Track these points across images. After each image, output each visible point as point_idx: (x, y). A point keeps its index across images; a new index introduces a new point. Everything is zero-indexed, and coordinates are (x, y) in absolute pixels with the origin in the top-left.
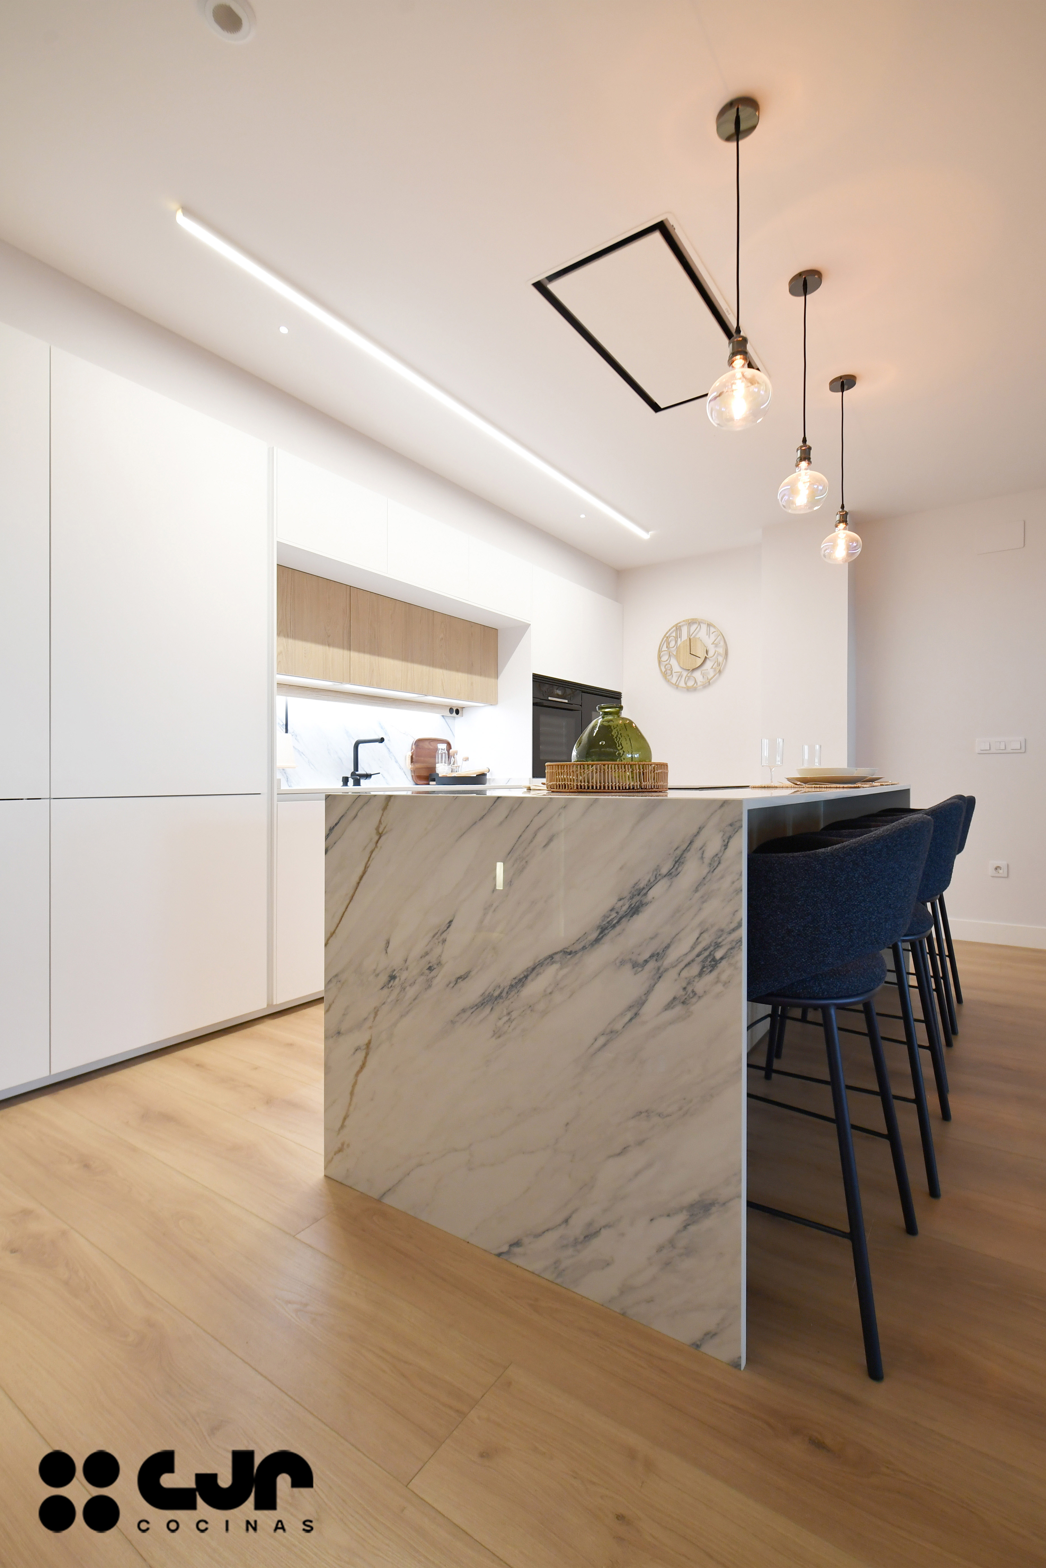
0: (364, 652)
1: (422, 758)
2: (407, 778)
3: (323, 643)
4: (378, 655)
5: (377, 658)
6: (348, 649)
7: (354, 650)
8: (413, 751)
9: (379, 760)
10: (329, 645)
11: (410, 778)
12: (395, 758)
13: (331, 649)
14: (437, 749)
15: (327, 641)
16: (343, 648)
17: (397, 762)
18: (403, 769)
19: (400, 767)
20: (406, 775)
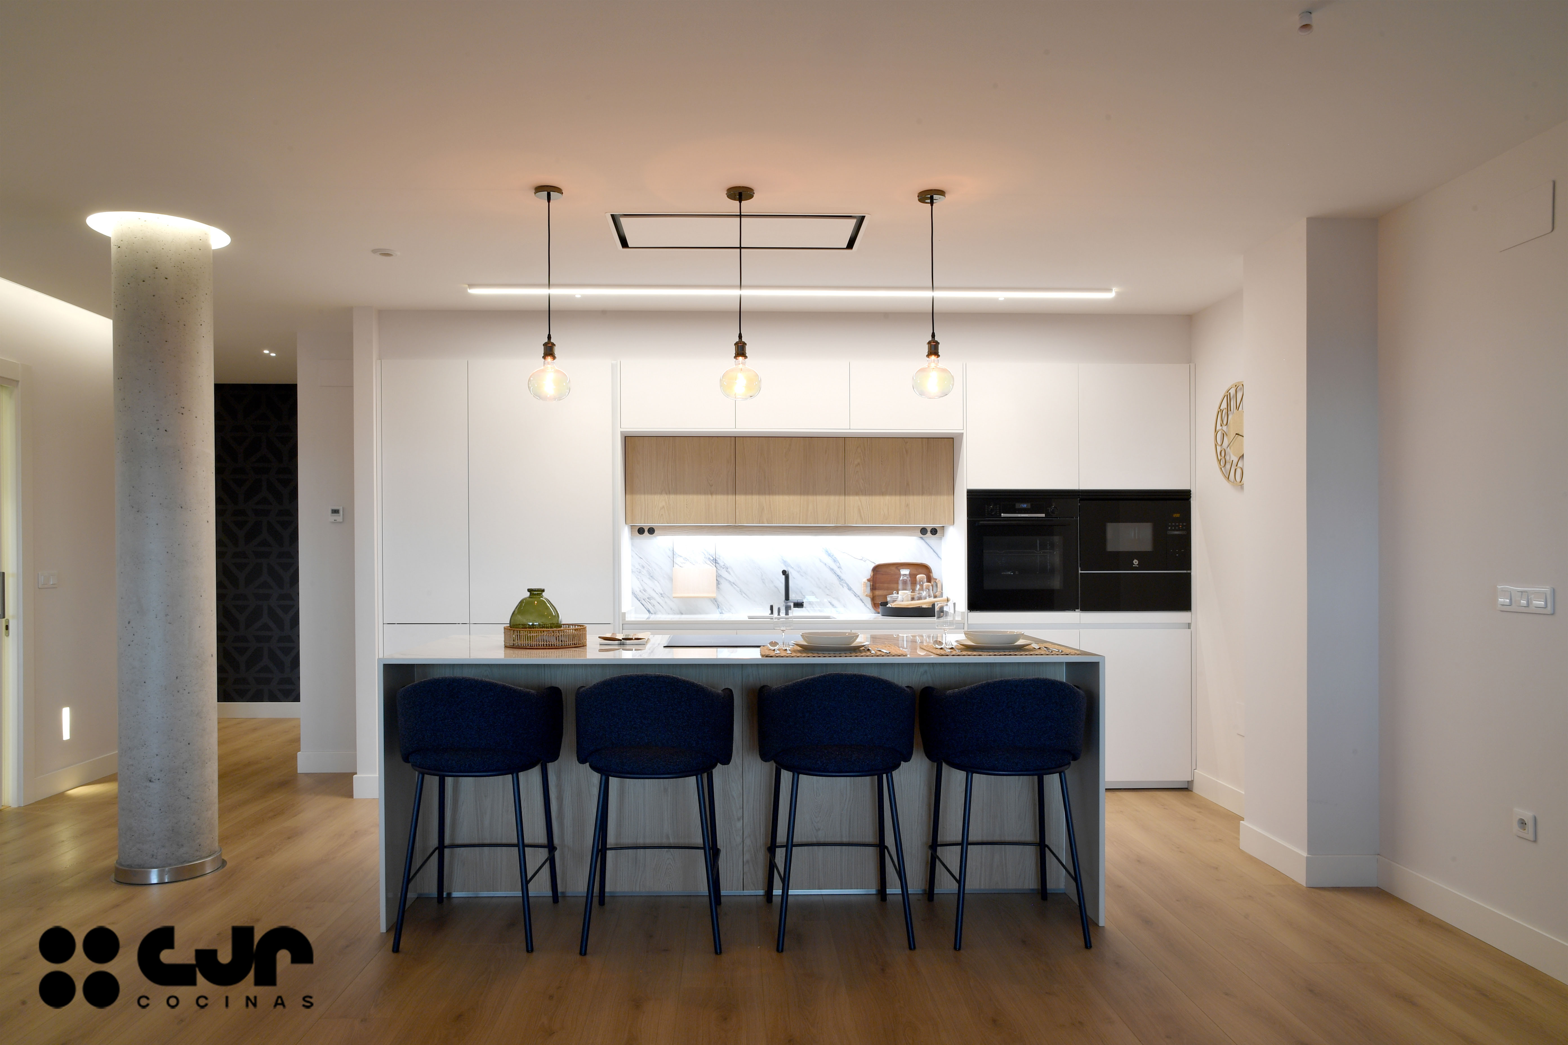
0: (752, 494)
1: (886, 585)
2: (866, 606)
3: (705, 493)
4: (770, 493)
5: (767, 497)
6: (733, 494)
7: (740, 494)
8: (871, 577)
9: (826, 587)
10: (712, 494)
12: (848, 585)
13: (714, 497)
14: (900, 575)
15: (710, 490)
16: (728, 494)
17: (850, 589)
18: (859, 597)
19: (856, 595)
20: (863, 602)
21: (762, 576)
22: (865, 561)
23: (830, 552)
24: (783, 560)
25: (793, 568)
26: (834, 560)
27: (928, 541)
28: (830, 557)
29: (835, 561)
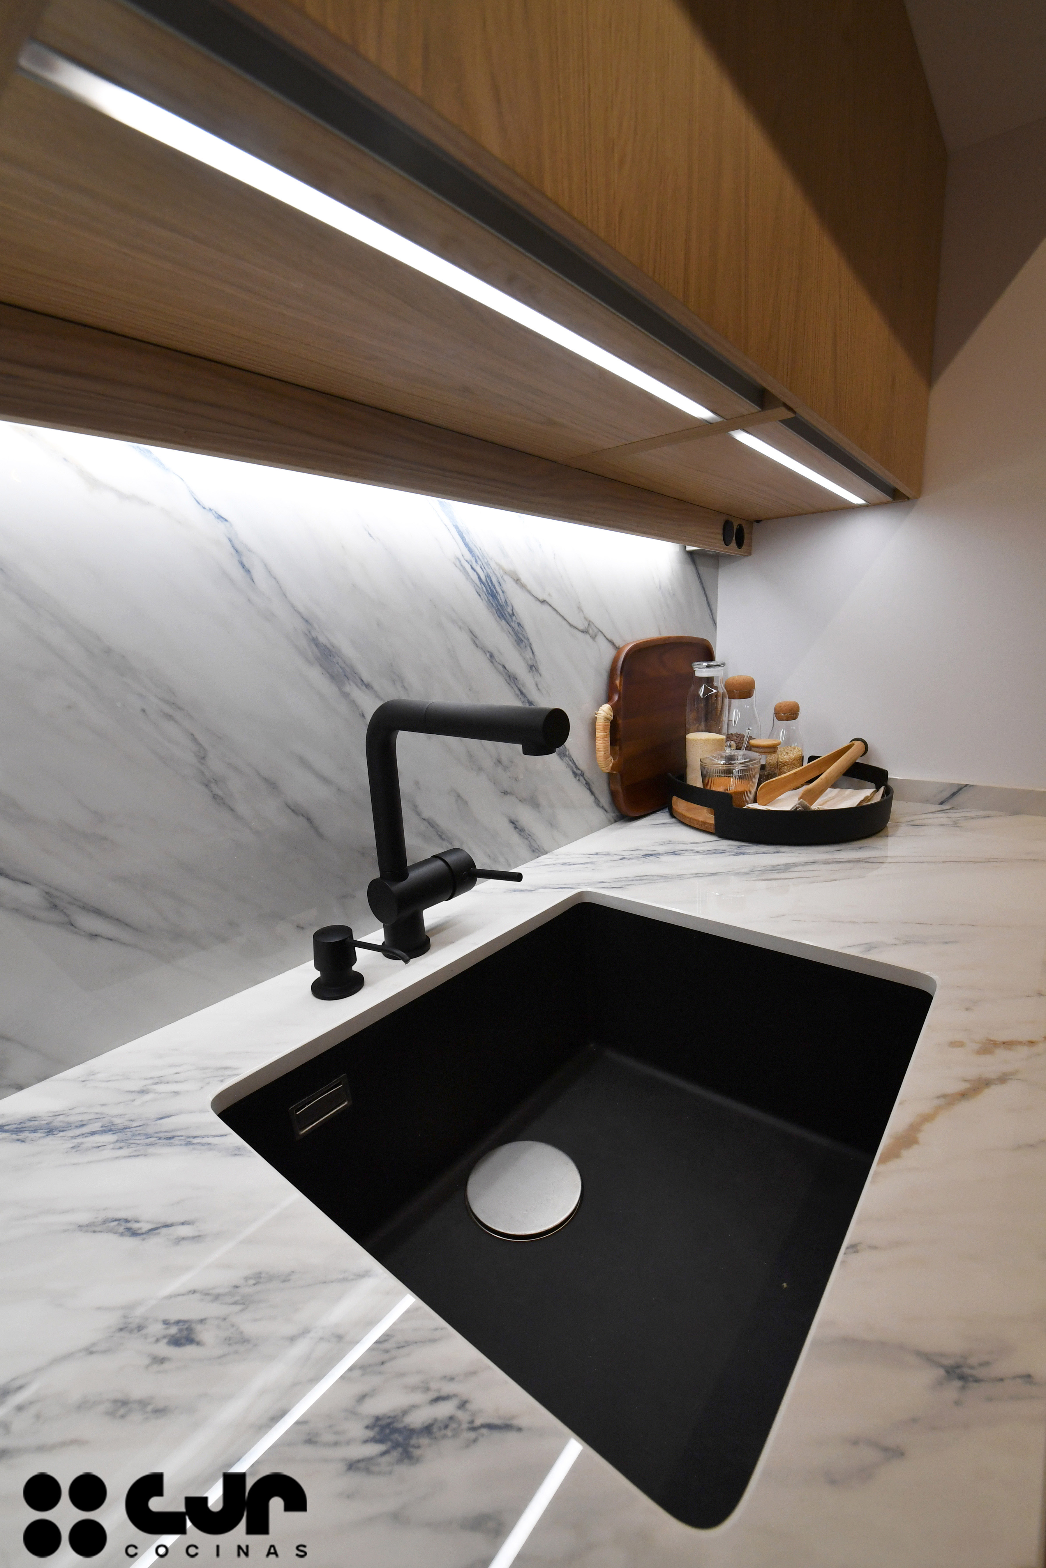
1: (642, 725)
2: (597, 802)
8: (616, 698)
11: (605, 800)
18: (583, 775)
19: (578, 774)
20: (592, 793)
21: (202, 758)
22: (594, 638)
23: (501, 597)
24: (315, 641)
25: (368, 686)
26: (516, 634)
27: (702, 569)
28: (503, 622)
29: (520, 639)
